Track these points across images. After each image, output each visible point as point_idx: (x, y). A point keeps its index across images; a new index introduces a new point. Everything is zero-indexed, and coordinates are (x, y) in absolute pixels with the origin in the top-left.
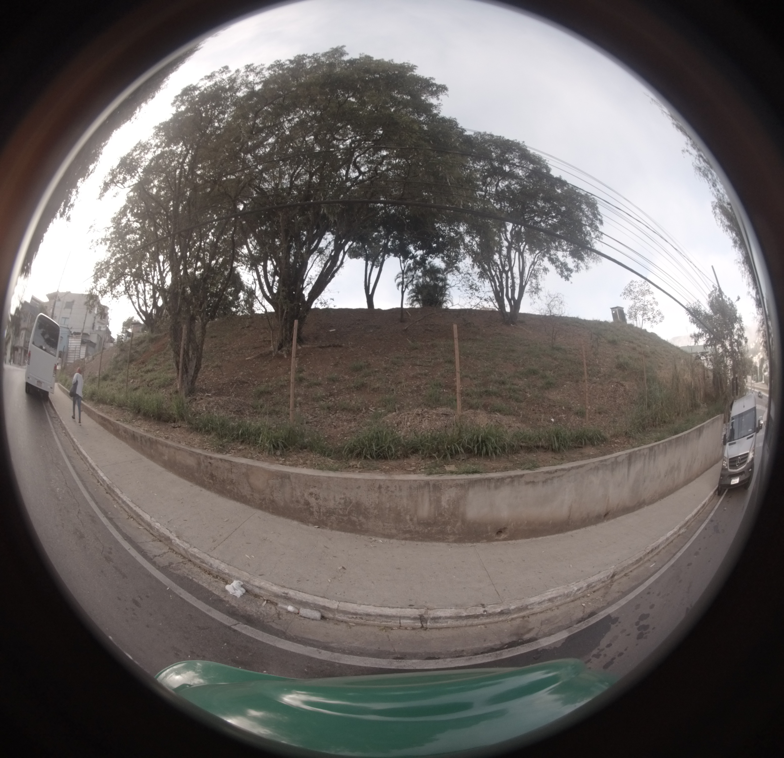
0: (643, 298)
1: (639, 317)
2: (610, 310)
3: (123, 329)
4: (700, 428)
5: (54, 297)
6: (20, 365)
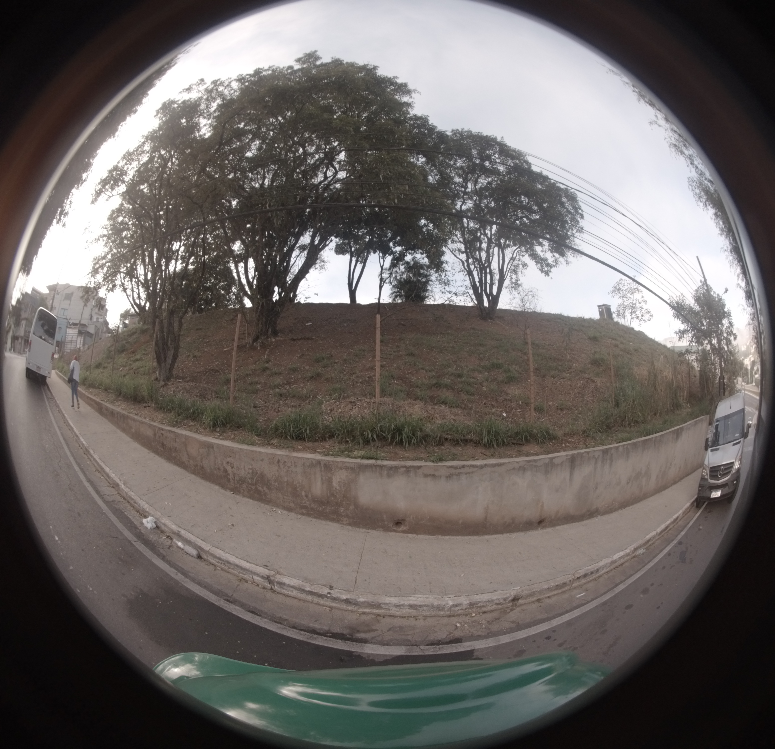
0: (632, 296)
1: (628, 315)
2: (597, 308)
3: (121, 320)
4: (678, 429)
5: (53, 289)
6: (20, 353)
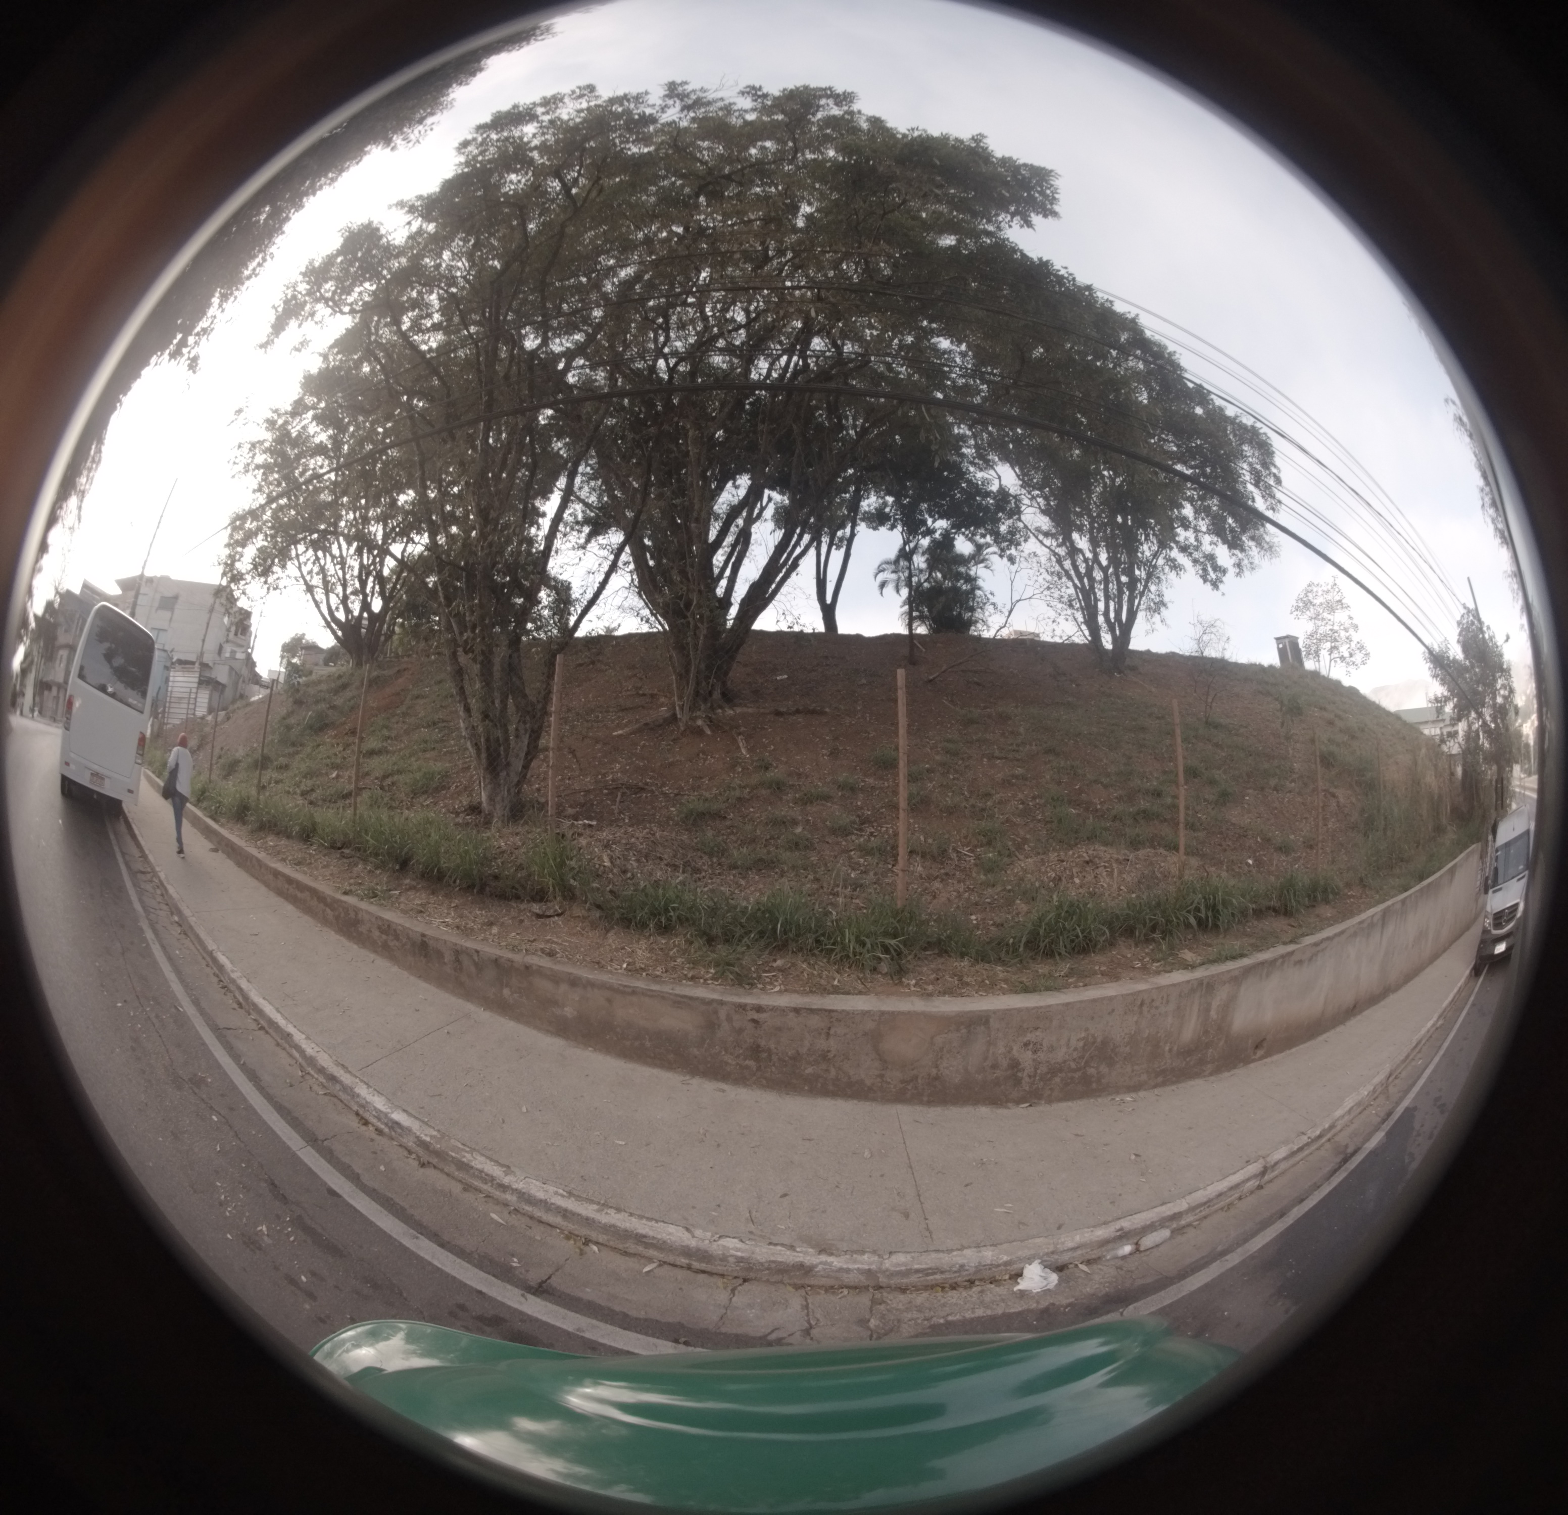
0: (1331, 617)
1: (1324, 654)
2: (1274, 642)
3: (282, 657)
4: (1452, 867)
5: (132, 586)
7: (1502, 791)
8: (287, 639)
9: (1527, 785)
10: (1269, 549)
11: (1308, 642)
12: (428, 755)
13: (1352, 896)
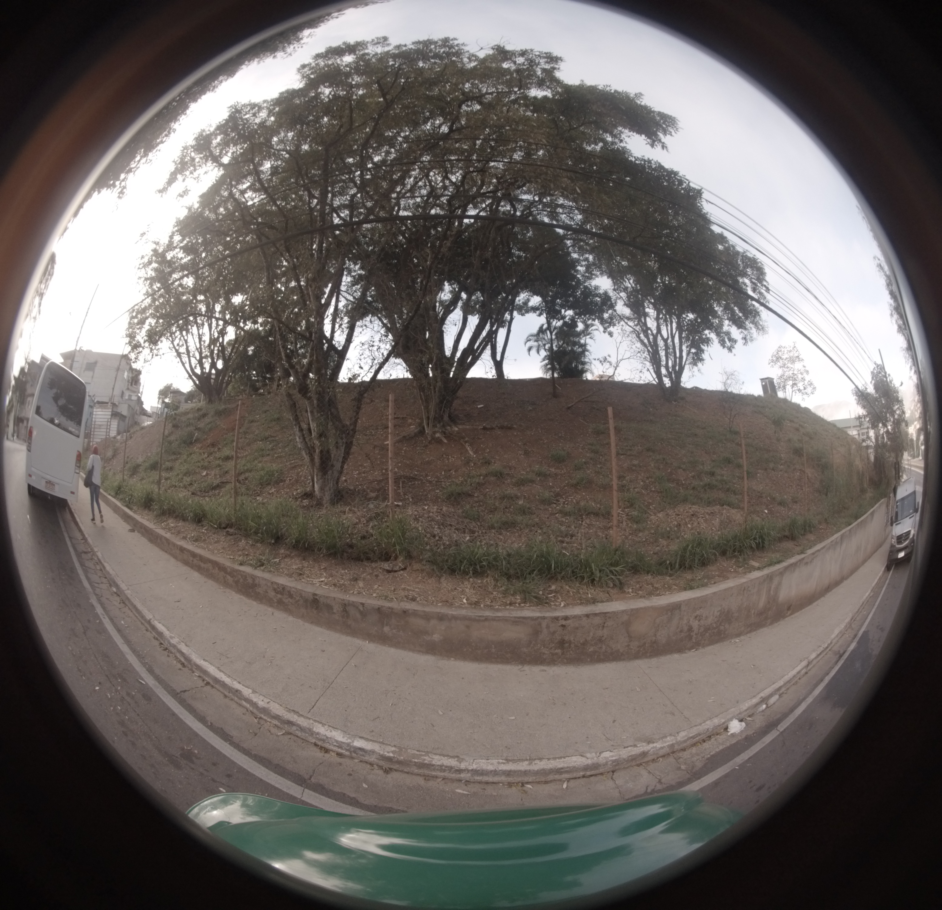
0: (792, 366)
1: (788, 388)
2: (759, 381)
3: (159, 398)
4: (872, 511)
5: (69, 357)
7: (898, 468)
8: (162, 387)
9: (912, 463)
10: (760, 328)
11: (779, 381)
12: (265, 459)
13: (821, 529)
